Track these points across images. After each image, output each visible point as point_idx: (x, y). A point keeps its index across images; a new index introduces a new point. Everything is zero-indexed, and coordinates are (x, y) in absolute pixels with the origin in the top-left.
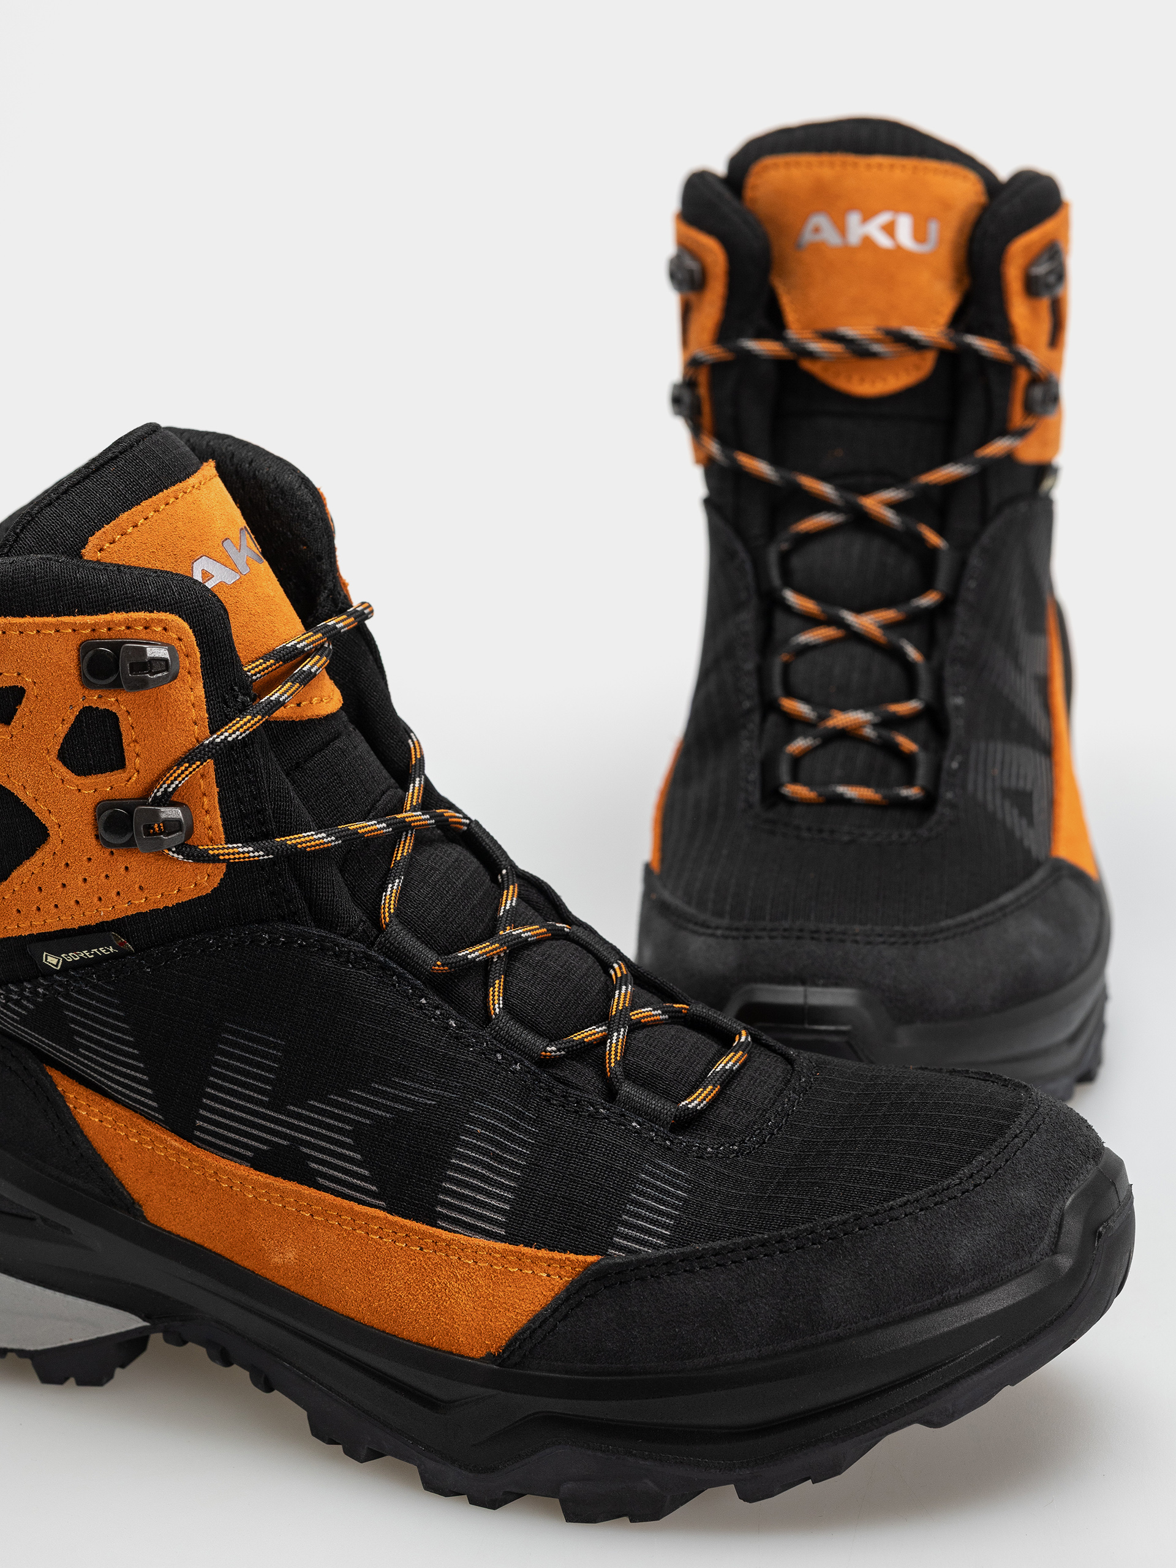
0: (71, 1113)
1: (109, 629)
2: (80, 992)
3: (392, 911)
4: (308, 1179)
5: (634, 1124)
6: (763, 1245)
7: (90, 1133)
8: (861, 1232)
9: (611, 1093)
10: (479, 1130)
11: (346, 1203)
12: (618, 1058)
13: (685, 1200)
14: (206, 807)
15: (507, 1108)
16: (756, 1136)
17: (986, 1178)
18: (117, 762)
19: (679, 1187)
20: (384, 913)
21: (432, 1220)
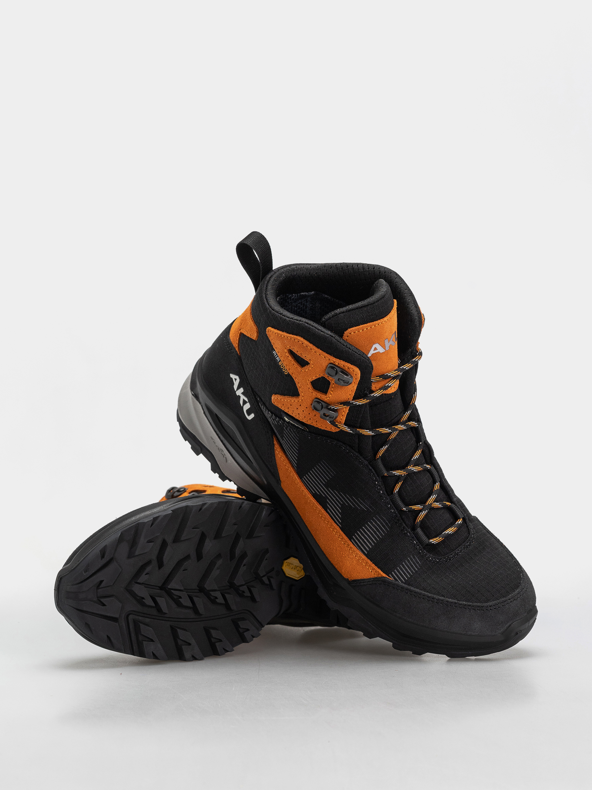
0: (274, 451)
1: (338, 364)
2: (290, 430)
3: (380, 455)
4: (325, 508)
5: (415, 542)
6: (428, 597)
7: (277, 459)
8: (455, 607)
9: (414, 529)
10: (374, 523)
11: (331, 521)
12: (430, 503)
13: (416, 571)
14: (343, 414)
15: (384, 521)
16: (446, 559)
17: (494, 609)
18: (325, 392)
19: (416, 567)
20: (378, 455)
21: (350, 538)
